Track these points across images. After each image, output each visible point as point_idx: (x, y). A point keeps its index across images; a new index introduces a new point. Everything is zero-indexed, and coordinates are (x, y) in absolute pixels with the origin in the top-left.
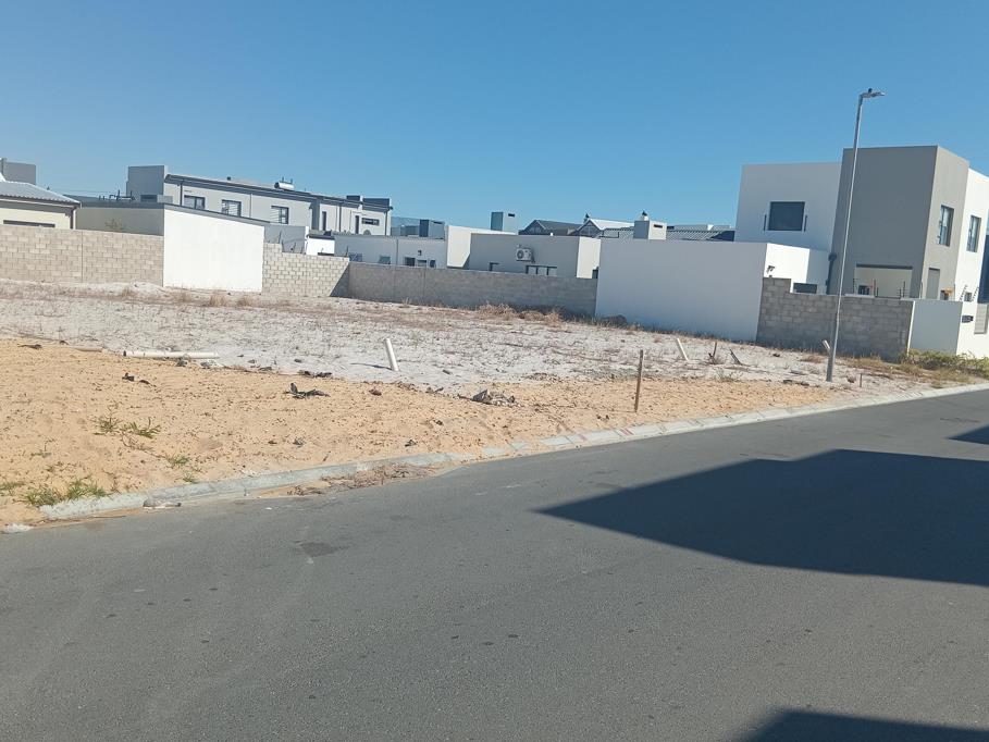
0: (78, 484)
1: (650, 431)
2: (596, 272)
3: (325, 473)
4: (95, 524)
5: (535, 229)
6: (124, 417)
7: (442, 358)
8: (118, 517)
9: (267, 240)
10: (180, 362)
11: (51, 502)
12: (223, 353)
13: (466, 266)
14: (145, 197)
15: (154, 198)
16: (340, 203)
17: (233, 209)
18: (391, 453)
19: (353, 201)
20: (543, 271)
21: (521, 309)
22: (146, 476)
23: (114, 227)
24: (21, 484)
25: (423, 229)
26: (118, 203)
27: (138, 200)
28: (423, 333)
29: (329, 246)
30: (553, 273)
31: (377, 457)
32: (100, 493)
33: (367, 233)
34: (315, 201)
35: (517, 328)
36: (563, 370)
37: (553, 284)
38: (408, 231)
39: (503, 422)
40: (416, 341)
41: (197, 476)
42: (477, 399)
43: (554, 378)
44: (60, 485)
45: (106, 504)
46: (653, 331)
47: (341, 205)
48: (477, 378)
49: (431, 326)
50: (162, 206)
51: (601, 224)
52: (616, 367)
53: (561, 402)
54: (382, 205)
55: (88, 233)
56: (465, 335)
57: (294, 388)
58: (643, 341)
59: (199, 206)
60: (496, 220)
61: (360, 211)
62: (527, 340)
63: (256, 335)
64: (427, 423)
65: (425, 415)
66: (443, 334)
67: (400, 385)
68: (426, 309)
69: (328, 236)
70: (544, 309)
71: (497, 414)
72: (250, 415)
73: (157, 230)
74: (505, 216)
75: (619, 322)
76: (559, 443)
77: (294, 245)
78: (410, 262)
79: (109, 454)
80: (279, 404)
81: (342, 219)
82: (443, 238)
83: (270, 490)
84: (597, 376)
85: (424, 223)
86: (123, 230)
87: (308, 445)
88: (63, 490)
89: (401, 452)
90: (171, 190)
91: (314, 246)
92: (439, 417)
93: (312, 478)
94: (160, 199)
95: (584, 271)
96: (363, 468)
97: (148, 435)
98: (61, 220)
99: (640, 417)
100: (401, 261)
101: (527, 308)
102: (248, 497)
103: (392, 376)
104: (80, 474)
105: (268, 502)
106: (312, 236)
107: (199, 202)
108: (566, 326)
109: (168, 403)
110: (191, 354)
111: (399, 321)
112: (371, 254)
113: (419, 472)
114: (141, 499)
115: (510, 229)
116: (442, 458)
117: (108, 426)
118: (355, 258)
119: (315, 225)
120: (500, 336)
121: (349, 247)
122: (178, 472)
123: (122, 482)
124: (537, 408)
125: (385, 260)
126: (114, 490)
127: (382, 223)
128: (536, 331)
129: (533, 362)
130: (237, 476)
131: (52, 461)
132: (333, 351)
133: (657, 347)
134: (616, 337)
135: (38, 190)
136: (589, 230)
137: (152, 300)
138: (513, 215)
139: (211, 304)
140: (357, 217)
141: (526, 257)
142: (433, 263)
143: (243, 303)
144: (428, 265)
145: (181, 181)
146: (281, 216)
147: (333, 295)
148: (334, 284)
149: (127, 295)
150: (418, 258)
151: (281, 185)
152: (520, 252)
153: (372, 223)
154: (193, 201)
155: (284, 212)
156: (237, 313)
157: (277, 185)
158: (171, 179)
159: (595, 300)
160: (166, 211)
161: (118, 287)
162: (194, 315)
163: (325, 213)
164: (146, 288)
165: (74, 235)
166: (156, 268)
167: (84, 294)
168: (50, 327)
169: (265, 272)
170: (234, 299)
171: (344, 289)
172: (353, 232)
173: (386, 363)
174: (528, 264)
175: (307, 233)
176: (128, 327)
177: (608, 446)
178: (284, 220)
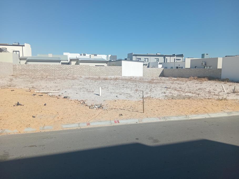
17: (146, 60)
20: (209, 67)
30: (211, 68)
34: (165, 56)
70: (204, 77)
78: (177, 68)
100: (175, 67)
107: (140, 59)
118: (166, 68)
119: (164, 62)
125: (172, 68)
140: (174, 59)
141: (204, 64)
142: (182, 67)
144: (181, 68)
145: (136, 55)
147: (159, 76)
148: (160, 74)
150: (179, 67)
151: (158, 54)
152: (202, 63)
153: (179, 60)
154: (138, 59)
157: (157, 54)
158: (134, 55)
159: (221, 74)
163: (167, 59)
165: (105, 67)
169: (143, 72)
171: (162, 75)
174: (205, 66)
175: (159, 63)
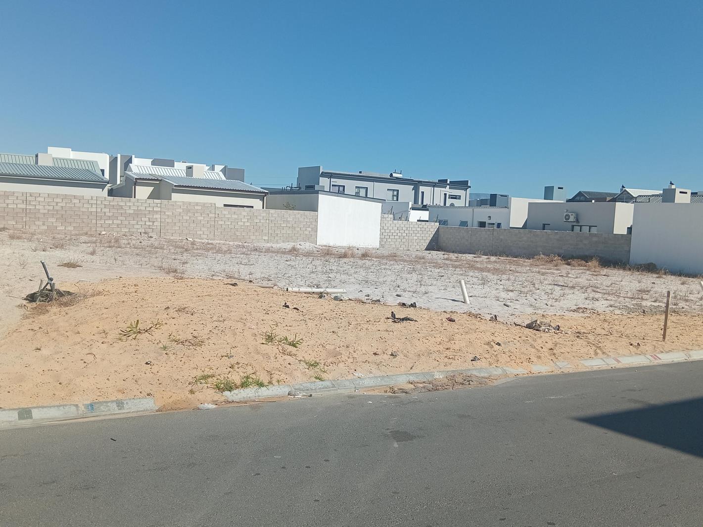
0: (248, 377)
1: (677, 357)
2: (630, 229)
3: (412, 378)
4: (256, 406)
5: (580, 197)
6: (280, 332)
7: (503, 295)
8: (270, 402)
9: (383, 212)
10: (321, 295)
11: (230, 389)
12: (349, 291)
13: (525, 226)
14: (307, 187)
15: (313, 187)
16: (434, 185)
17: (362, 193)
18: (460, 365)
19: (442, 183)
20: (586, 229)
21: (568, 258)
22: (291, 374)
23: (288, 207)
24: (213, 376)
25: (493, 201)
26: (291, 192)
27: (303, 189)
28: (490, 276)
29: (425, 215)
30: (594, 230)
31: (450, 368)
32: (261, 385)
33: (452, 205)
35: (564, 273)
36: (601, 306)
37: (595, 239)
38: (482, 203)
39: (550, 345)
40: (484, 282)
41: (324, 376)
42: (529, 326)
43: (594, 311)
44: (236, 378)
45: (264, 392)
46: (680, 275)
47: (434, 186)
48: (530, 310)
49: (496, 271)
50: (317, 192)
51: (634, 192)
52: (647, 304)
53: (599, 330)
54: (463, 185)
55: (272, 211)
56: (522, 277)
57: (393, 315)
58: (672, 284)
59: (340, 192)
60: (549, 192)
61: (448, 190)
62: (571, 281)
63: (372, 277)
64: (488, 344)
65: (488, 337)
66: (505, 277)
67: (470, 314)
68: (493, 258)
69: (424, 208)
70: (586, 258)
71: (545, 339)
72: (362, 334)
73: (314, 208)
74: (556, 189)
75: (650, 268)
76: (596, 364)
77: (401, 215)
78: (482, 224)
79: (269, 357)
80: (382, 326)
81: (434, 196)
82: (507, 206)
83: (372, 388)
84: (630, 310)
85: (493, 197)
86: (293, 209)
87: (400, 357)
88: (238, 383)
89: (468, 365)
90: (324, 182)
91: (415, 216)
92: (498, 340)
93: (402, 381)
94: (317, 188)
95: (620, 229)
96: (439, 376)
97: (294, 346)
98: (257, 203)
99: (667, 345)
100: (476, 223)
101: (573, 258)
102: (357, 393)
103: (465, 308)
104: (250, 370)
105: (370, 397)
106: (413, 209)
107: (341, 189)
108: (605, 271)
109: (310, 323)
110: (328, 290)
111: (472, 267)
112: (454, 221)
113: (481, 381)
114: (286, 390)
115: (559, 198)
116: (499, 372)
117: (270, 338)
118: (443, 223)
119: (416, 201)
120: (550, 278)
121: (438, 215)
122: (311, 372)
123: (275, 377)
124: (578, 335)
125: (464, 224)
126: (270, 383)
127: (463, 198)
128: (579, 275)
129: (576, 298)
130: (350, 377)
131: (233, 361)
132: (423, 289)
133: (684, 288)
134: (648, 280)
135: (245, 185)
136: (625, 197)
137: (308, 254)
138: (562, 188)
139: (345, 256)
140: (445, 194)
141: (572, 219)
142: (499, 225)
143: (365, 256)
144: (495, 226)
145: (330, 176)
146: (393, 196)
147: (426, 249)
148: (428, 242)
149: (294, 251)
150: (488, 221)
151: (394, 175)
152: (567, 215)
153: (456, 198)
154: (337, 188)
155: (395, 193)
156: (360, 262)
157: (391, 175)
158: (324, 175)
159: (629, 251)
160: (320, 196)
161: (288, 246)
162: (333, 264)
163: (423, 193)
164: (306, 246)
165: (264, 213)
166: (312, 233)
167: (268, 251)
168: (244, 271)
169: (381, 234)
170: (360, 252)
171: (435, 245)
172: (442, 204)
173: (461, 298)
174: (575, 224)
175: (410, 206)
176: (292, 272)
177: (638, 368)
178: (395, 198)
